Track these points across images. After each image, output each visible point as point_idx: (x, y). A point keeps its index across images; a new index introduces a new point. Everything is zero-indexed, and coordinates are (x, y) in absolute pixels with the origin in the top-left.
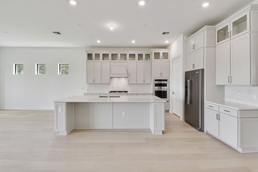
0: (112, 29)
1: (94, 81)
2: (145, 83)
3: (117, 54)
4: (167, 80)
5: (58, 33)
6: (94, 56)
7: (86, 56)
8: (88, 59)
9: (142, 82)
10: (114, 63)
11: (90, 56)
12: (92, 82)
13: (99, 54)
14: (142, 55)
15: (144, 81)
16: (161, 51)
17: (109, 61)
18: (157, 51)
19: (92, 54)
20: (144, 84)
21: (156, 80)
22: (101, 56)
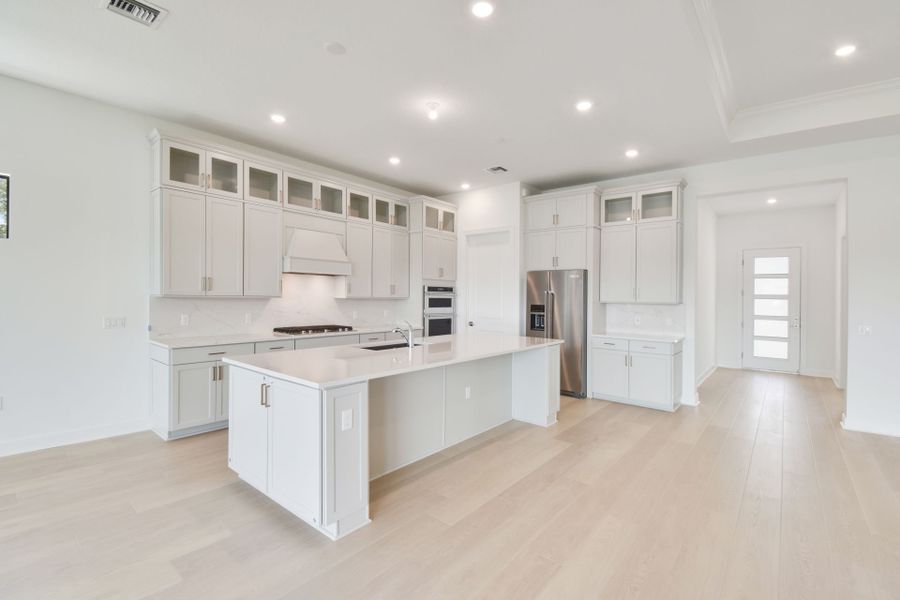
0: (433, 115)
1: (207, 283)
2: (395, 295)
4: (450, 290)
6: (207, 168)
8: (171, 177)
11: (182, 164)
13: (235, 165)
15: (393, 289)
16: (441, 207)
17: (277, 203)
18: (433, 203)
19: (196, 157)
21: (430, 289)
22: (244, 177)
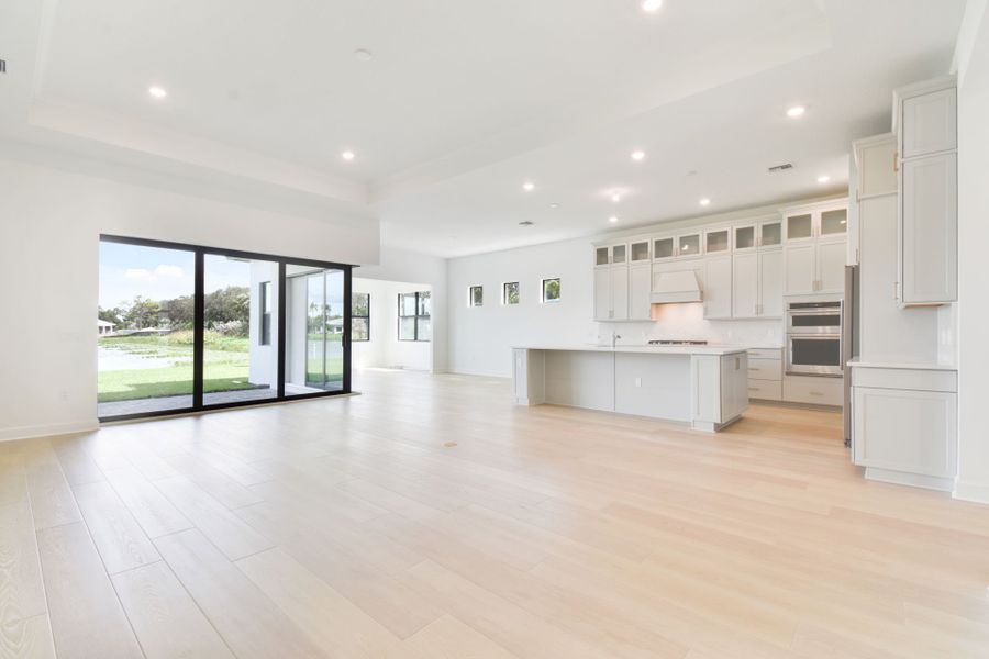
0: (616, 198)
1: (612, 313)
2: (763, 315)
3: (671, 240)
5: (528, 223)
6: (610, 253)
7: (593, 256)
8: (598, 263)
9: (752, 314)
10: (664, 264)
11: (602, 255)
12: (607, 318)
13: (624, 247)
14: (751, 230)
15: (759, 309)
16: (816, 211)
17: (648, 261)
18: (799, 211)
19: (607, 249)
20: (760, 318)
22: (629, 252)
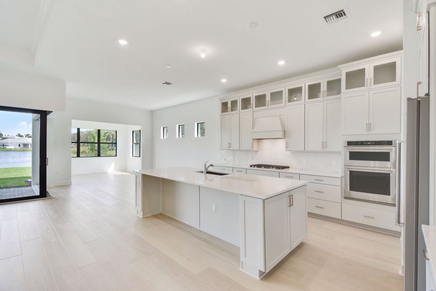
0: (203, 56)
1: (230, 145)
2: (327, 150)
3: (265, 95)
5: (168, 83)
6: (229, 105)
8: (222, 112)
9: (319, 148)
11: (225, 105)
12: (227, 148)
13: (237, 100)
14: (318, 85)
16: (369, 65)
17: (251, 109)
18: (355, 66)
19: (227, 102)
21: (350, 143)
22: (240, 104)
